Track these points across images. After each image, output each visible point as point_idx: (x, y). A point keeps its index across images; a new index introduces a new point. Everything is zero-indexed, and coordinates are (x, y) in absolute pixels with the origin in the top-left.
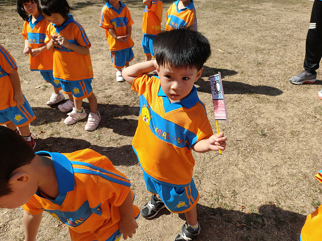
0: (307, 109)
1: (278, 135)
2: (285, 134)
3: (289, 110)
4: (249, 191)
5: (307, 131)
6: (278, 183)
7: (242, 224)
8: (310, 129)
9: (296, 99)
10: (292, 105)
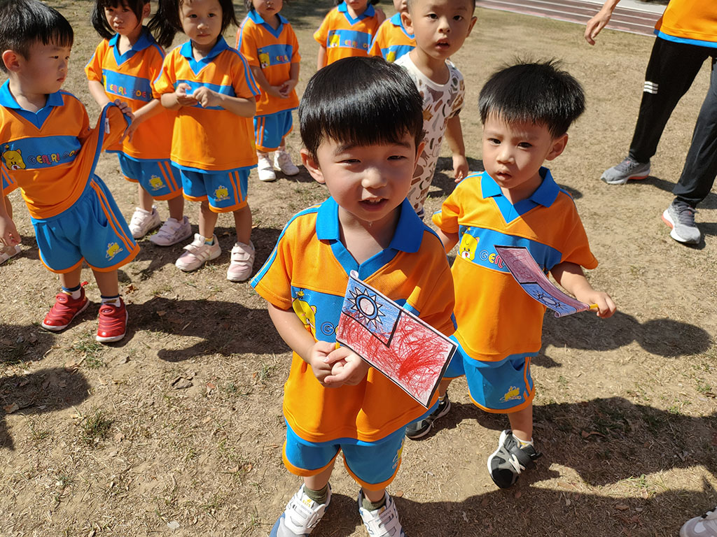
0: (646, 228)
1: (609, 276)
2: (621, 273)
3: (615, 231)
4: (587, 376)
5: (659, 267)
6: (632, 359)
7: (591, 433)
8: (661, 263)
9: (622, 211)
10: (618, 221)
